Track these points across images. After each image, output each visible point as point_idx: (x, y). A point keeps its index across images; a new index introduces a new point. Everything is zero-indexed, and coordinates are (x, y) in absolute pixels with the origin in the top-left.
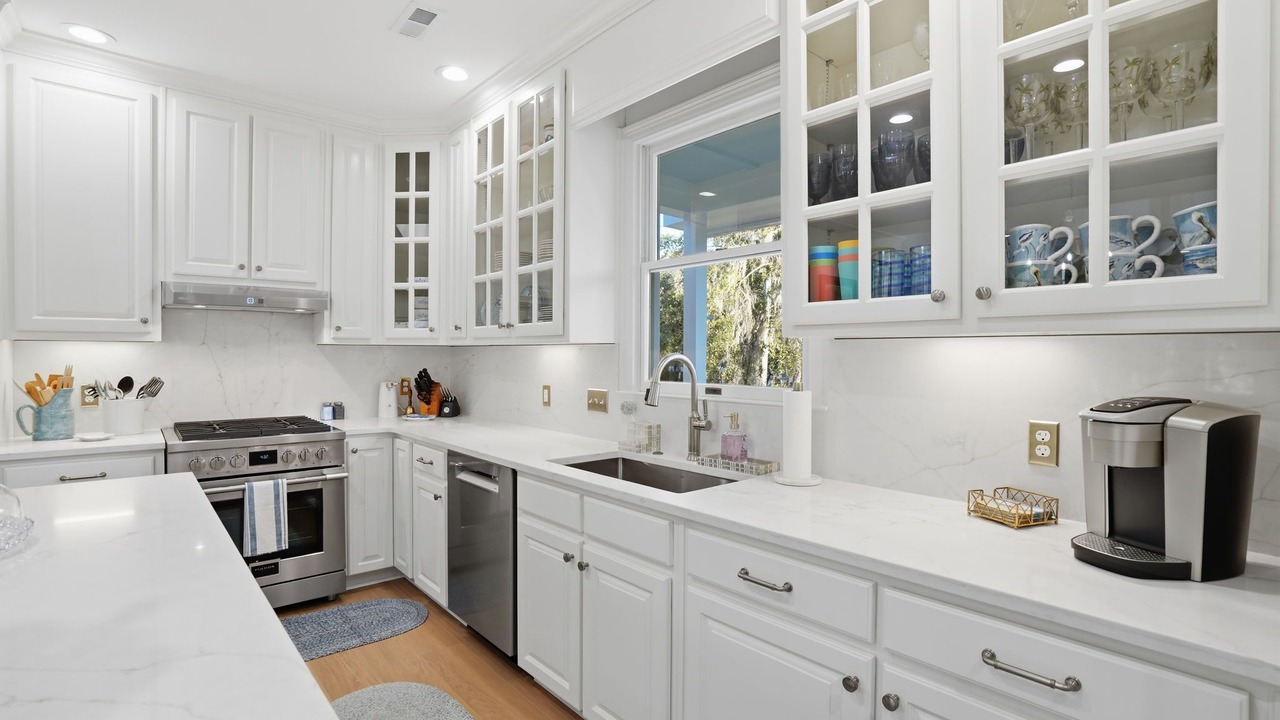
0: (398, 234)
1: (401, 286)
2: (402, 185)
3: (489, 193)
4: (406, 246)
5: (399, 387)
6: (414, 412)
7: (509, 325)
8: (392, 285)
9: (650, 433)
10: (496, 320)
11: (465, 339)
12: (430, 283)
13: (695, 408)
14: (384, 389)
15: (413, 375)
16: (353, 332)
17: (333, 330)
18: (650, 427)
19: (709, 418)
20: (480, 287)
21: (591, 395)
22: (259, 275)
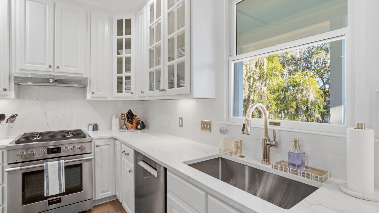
0: (118, 53)
1: (120, 75)
2: (120, 33)
3: (155, 32)
4: (121, 58)
5: (121, 117)
6: (126, 128)
7: (164, 90)
8: (116, 75)
9: (237, 145)
10: (158, 88)
11: (145, 97)
12: (131, 74)
13: (266, 134)
14: (114, 118)
15: (126, 112)
16: (99, 95)
17: (91, 94)
18: (237, 142)
19: (276, 140)
20: (151, 73)
21: (203, 123)
22: (58, 70)
